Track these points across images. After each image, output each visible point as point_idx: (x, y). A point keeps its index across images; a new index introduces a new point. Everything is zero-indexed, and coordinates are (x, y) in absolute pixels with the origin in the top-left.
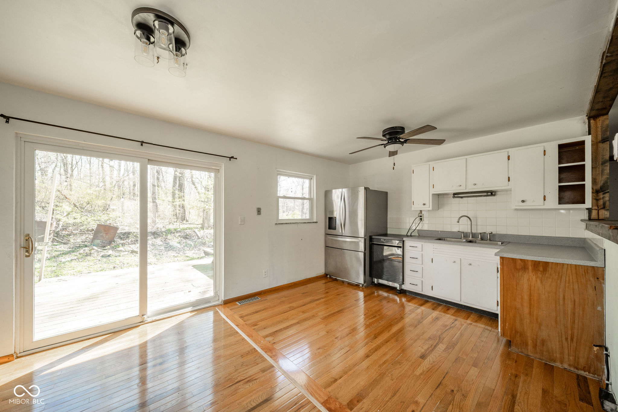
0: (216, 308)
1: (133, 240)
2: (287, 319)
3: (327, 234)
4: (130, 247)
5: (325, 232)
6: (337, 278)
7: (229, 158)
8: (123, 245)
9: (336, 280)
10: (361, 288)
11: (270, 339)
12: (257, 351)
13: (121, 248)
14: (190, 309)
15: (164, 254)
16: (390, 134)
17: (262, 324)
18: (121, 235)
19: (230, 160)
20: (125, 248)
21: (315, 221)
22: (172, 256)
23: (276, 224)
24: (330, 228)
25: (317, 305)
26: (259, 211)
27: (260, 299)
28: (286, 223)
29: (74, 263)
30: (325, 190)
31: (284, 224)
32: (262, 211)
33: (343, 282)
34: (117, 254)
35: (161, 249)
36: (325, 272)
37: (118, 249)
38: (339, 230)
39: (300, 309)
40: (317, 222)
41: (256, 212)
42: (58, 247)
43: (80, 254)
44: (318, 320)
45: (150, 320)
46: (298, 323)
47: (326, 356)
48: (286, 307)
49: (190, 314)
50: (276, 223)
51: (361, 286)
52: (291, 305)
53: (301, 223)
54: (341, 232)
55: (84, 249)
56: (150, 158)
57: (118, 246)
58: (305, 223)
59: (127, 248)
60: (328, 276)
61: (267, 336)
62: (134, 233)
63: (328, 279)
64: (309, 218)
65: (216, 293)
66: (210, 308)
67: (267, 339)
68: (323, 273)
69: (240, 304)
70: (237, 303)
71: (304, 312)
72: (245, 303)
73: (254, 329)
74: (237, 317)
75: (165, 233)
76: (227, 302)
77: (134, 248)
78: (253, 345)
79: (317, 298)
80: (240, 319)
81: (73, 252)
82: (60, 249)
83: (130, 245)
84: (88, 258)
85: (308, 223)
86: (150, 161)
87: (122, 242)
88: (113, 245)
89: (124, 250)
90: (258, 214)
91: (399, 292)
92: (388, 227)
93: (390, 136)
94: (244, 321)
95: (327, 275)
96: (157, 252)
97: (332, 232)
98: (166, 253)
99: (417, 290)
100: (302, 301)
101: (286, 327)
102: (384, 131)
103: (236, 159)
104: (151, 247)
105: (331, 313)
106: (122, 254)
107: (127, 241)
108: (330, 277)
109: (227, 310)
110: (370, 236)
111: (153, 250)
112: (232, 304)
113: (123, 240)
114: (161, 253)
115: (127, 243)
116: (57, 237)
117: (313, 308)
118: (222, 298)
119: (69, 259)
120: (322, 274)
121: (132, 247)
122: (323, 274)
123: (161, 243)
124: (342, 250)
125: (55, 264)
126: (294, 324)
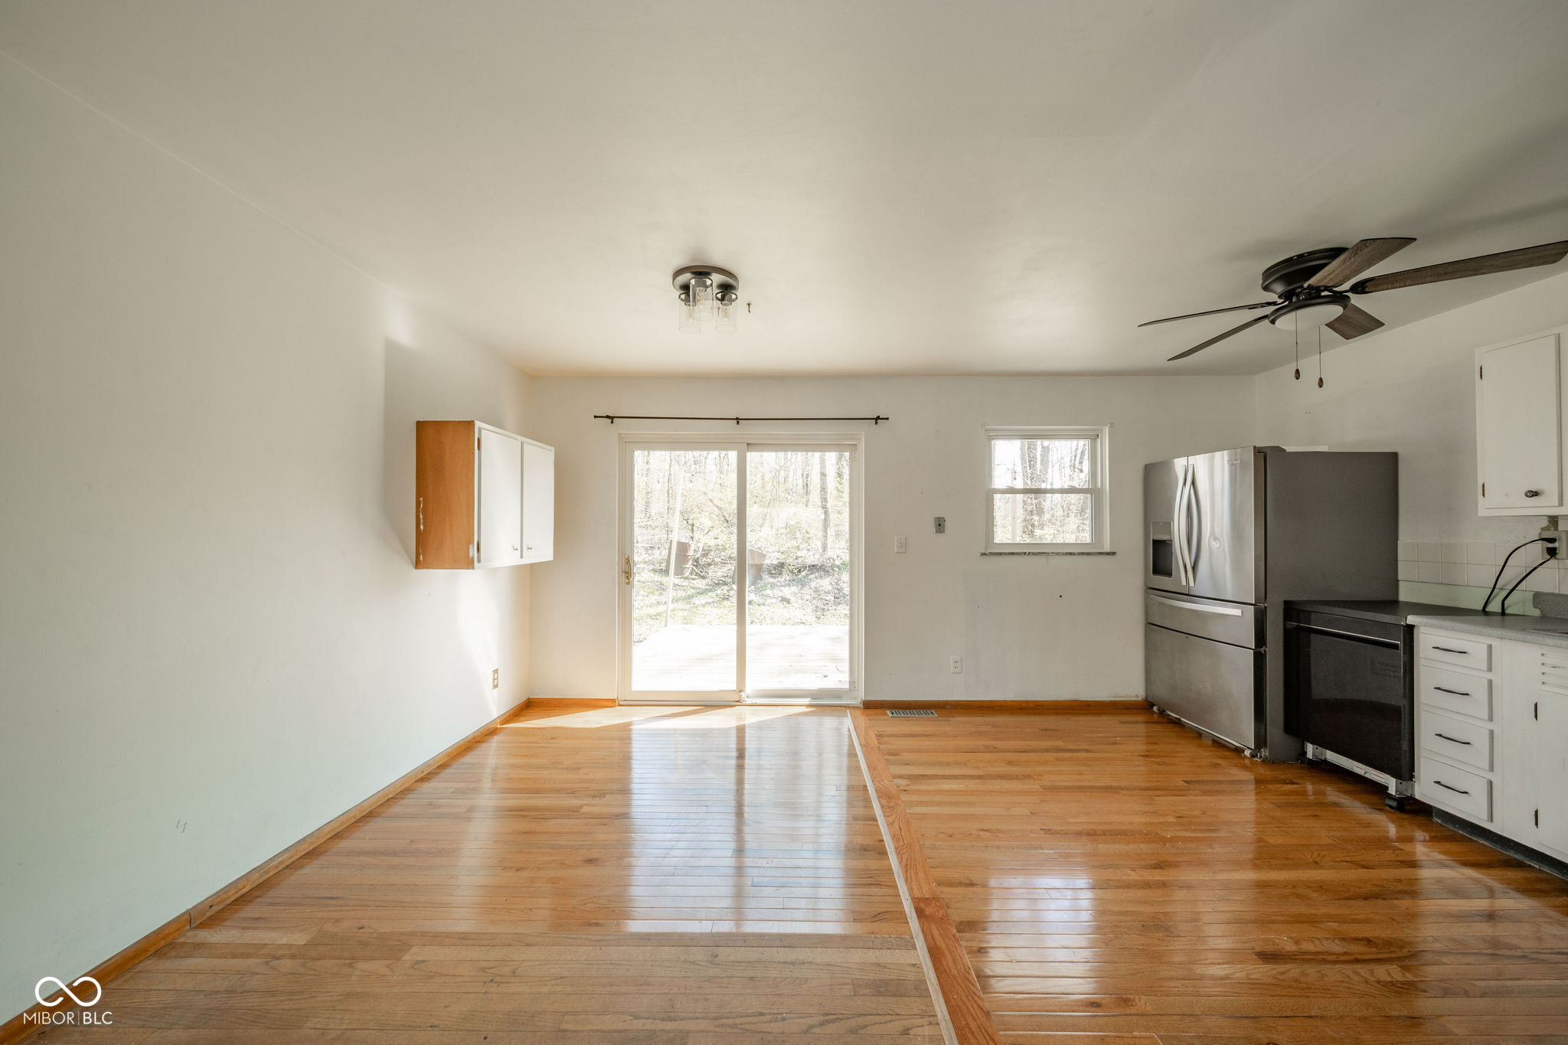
0: (848, 711)
1: (788, 578)
2: (964, 764)
3: (1150, 589)
4: (781, 591)
5: (1145, 583)
6: (1182, 719)
7: (874, 421)
8: (773, 586)
9: (1177, 723)
10: (1247, 762)
11: (903, 782)
12: (867, 790)
13: (768, 592)
14: (807, 701)
15: (830, 608)
16: (1287, 279)
17: (907, 756)
18: (772, 568)
19: (876, 423)
20: (775, 591)
21: (1107, 549)
22: (842, 616)
23: (984, 554)
24: (1157, 571)
25: (1058, 759)
26: (940, 525)
27: (936, 715)
28: (1012, 554)
29: (708, 608)
30: (1144, 464)
31: (1006, 554)
32: (948, 525)
33: (1199, 734)
34: (761, 601)
35: (828, 599)
36: (1147, 697)
37: (763, 592)
38: (1182, 578)
39: (1009, 756)
40: (1114, 554)
41: (931, 526)
42: (694, 582)
43: (717, 595)
44: (1035, 786)
45: (749, 701)
46: (980, 777)
47: (987, 846)
48: (981, 743)
49: (804, 709)
50: (983, 551)
51: (1247, 753)
52: (993, 743)
53: (1057, 554)
54: (1184, 583)
55: (722, 587)
56: (749, 442)
57: (764, 587)
58: (1071, 554)
59: (778, 592)
60: (1155, 708)
61: (901, 777)
62: (790, 565)
63: (1155, 716)
64: (1091, 542)
65: (852, 683)
66: (839, 708)
67: (897, 781)
68: (1136, 696)
69: (890, 715)
70: (888, 712)
71: (1010, 763)
72: (903, 715)
73: (886, 759)
74: (872, 734)
75: (837, 569)
76: (869, 706)
77: (786, 594)
78: (866, 780)
79: (1069, 748)
80: (875, 739)
81: (710, 590)
82: (697, 585)
83: (782, 588)
84: (726, 602)
85: (1082, 554)
86: (750, 446)
87: (772, 580)
88: (759, 586)
89: (772, 596)
90: (937, 532)
91: (1394, 804)
92: (1400, 577)
93: (1289, 284)
94: (879, 743)
95: (1153, 705)
96: (820, 605)
97: (1161, 581)
98: (834, 607)
99: (1471, 810)
100: (1028, 743)
101: (949, 776)
102: (1268, 273)
103: (887, 419)
104: (813, 594)
105: (1080, 784)
106: (769, 601)
107: (779, 579)
108: (1162, 712)
109: (863, 719)
110: (1285, 602)
111: (814, 599)
112: (879, 711)
113: (774, 578)
114: (826, 607)
115: (778, 584)
116: (696, 566)
117: (1045, 763)
118: (861, 696)
119: (703, 602)
120: (1135, 699)
121: (784, 591)
122: (1140, 699)
123: (830, 588)
124: (1189, 636)
125: (687, 607)
126: (970, 776)
